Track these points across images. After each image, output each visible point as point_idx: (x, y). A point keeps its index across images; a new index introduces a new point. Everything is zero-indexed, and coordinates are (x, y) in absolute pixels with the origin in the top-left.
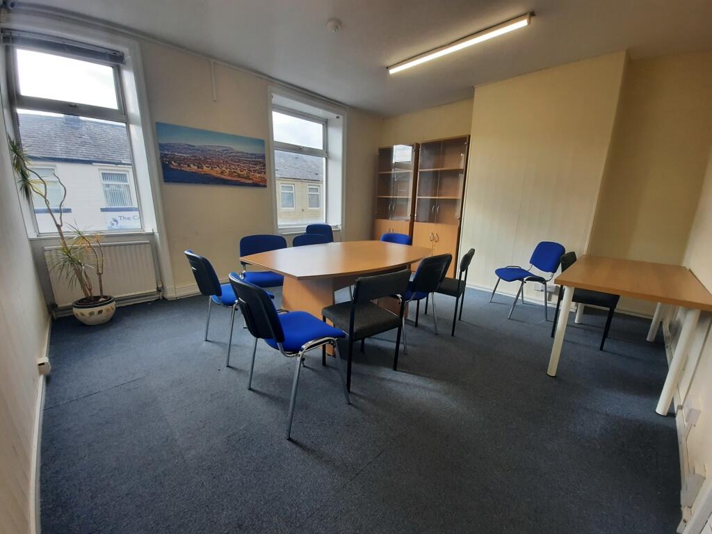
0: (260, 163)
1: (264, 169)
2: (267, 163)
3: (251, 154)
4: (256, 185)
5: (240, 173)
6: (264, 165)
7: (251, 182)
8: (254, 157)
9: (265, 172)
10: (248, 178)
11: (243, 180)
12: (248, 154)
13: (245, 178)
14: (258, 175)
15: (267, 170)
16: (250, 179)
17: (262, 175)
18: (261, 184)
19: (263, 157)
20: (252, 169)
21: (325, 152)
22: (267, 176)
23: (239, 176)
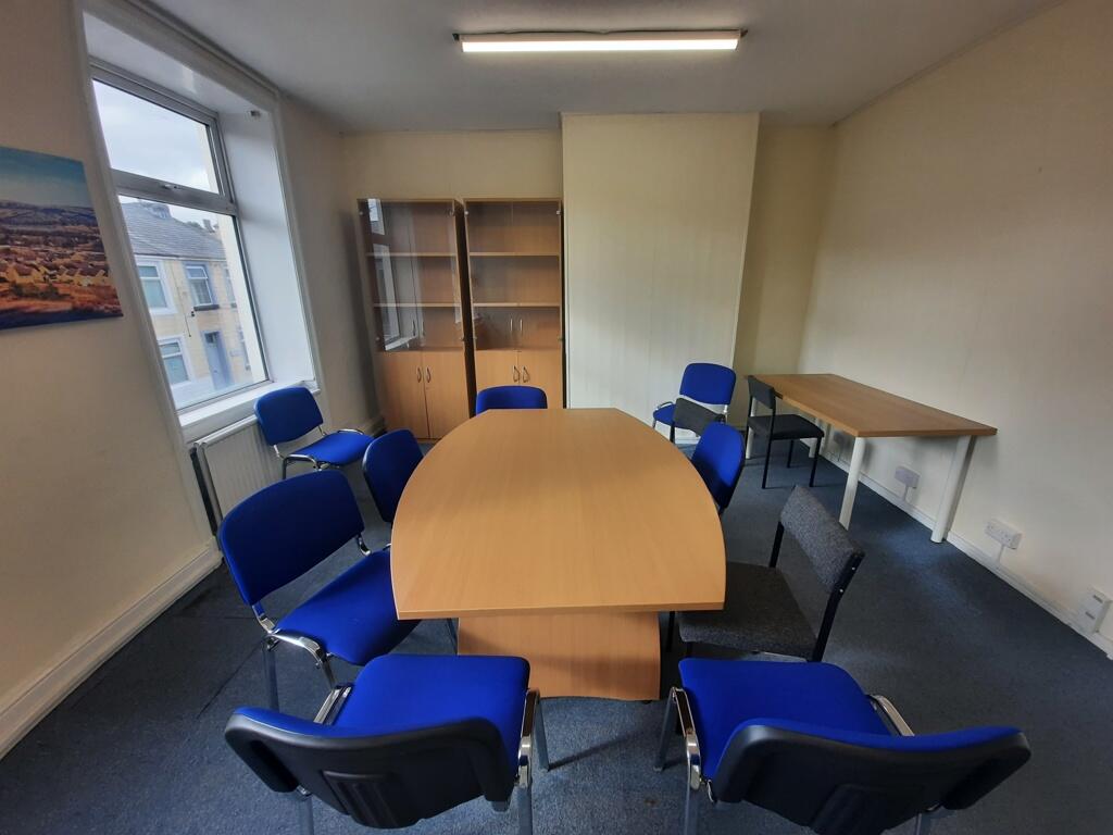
0: (85, 239)
1: (103, 258)
2: (104, 236)
3: (47, 211)
4: (82, 314)
5: (19, 280)
6: (99, 246)
7: (65, 306)
8: (58, 218)
9: (106, 269)
10: (52, 294)
11: (35, 305)
12: (35, 209)
13: (44, 296)
14: (86, 281)
15: (111, 261)
16: (61, 297)
17: (98, 279)
18: (101, 308)
19: (88, 217)
20: (58, 261)
21: (228, 201)
22: (115, 281)
23: (17, 291)
